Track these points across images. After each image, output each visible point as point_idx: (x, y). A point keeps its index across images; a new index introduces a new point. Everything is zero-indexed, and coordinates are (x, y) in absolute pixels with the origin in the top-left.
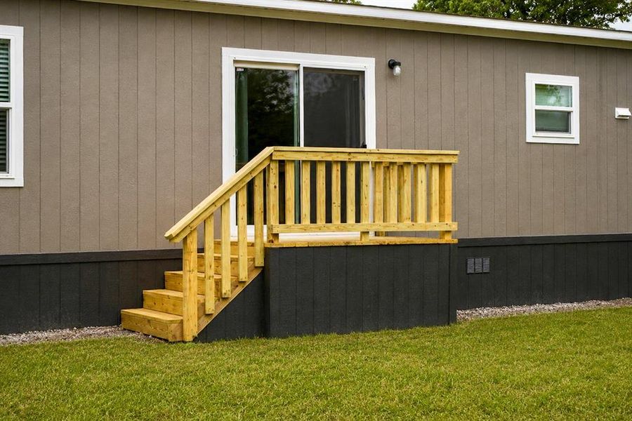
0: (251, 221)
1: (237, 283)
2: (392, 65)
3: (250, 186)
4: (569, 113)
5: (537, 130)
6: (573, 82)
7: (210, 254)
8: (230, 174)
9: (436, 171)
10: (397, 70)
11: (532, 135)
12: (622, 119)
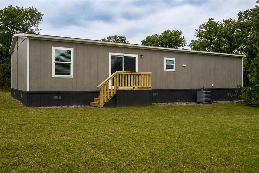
0: (113, 85)
1: (110, 97)
2: (141, 55)
3: (113, 79)
4: (173, 65)
5: (166, 68)
6: (174, 59)
7: (105, 92)
8: (110, 75)
9: (148, 76)
10: (142, 56)
11: (165, 69)
12: (184, 67)
